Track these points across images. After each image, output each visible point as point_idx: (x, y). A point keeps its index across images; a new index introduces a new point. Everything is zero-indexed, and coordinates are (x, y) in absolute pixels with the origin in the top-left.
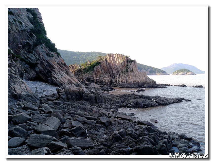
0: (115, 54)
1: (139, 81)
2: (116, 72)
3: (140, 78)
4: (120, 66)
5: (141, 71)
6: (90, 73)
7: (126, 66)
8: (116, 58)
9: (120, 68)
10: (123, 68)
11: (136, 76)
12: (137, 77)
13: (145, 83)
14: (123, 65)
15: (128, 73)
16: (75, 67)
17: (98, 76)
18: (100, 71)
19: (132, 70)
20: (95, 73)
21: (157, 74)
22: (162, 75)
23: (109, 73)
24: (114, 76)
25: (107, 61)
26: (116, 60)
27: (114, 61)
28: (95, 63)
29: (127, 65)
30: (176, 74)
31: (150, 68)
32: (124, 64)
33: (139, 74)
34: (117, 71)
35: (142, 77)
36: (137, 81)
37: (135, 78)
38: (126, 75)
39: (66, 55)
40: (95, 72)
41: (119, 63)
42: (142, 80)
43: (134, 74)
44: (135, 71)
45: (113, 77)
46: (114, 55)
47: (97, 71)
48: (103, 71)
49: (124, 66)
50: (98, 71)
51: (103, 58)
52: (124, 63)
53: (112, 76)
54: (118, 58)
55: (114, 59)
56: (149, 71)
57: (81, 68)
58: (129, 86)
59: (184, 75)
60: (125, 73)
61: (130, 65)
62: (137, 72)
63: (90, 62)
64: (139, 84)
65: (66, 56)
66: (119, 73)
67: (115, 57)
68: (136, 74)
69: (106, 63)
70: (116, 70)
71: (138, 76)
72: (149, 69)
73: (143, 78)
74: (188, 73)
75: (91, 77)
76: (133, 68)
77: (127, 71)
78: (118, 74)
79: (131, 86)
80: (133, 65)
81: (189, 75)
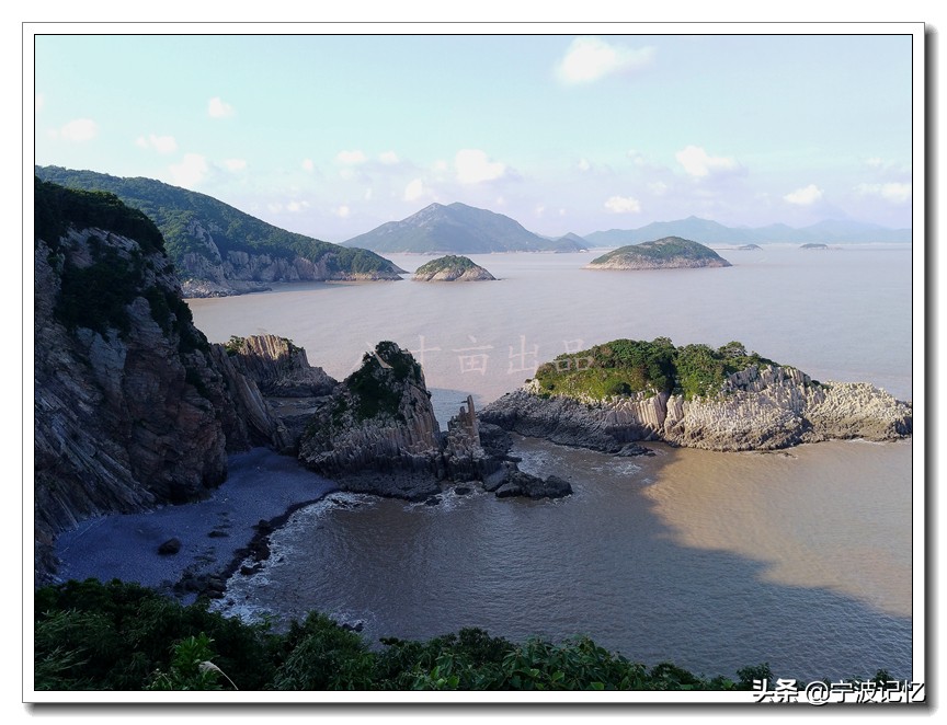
5: (291, 264)
21: (356, 276)
22: (375, 280)
30: (427, 277)
31: (326, 252)
56: (327, 264)
59: (452, 280)
72: (326, 255)
74: (467, 274)
81: (468, 280)
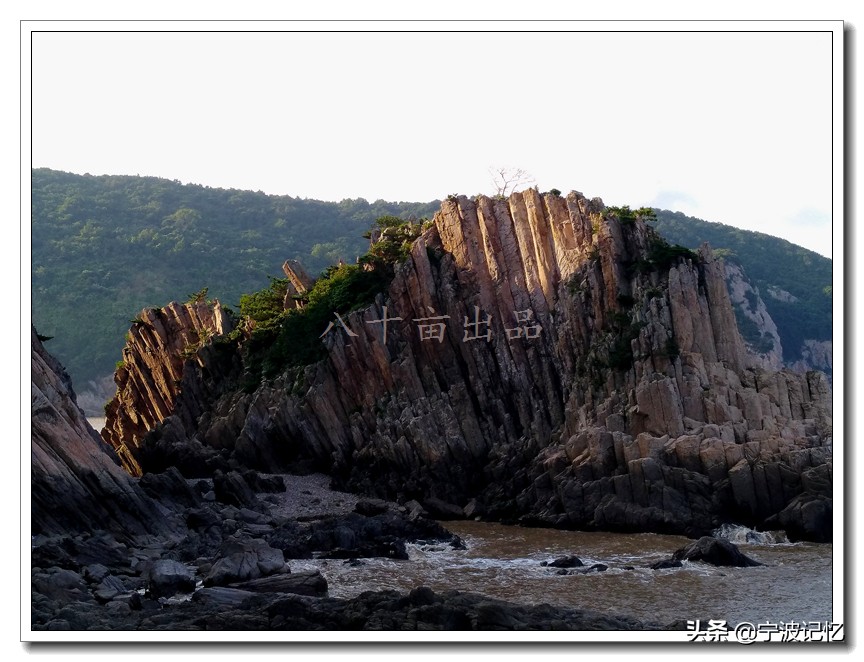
0: (519, 197)
1: (731, 456)
2: (529, 373)
3: (752, 434)
4: (564, 308)
6: (292, 379)
7: (610, 303)
8: (525, 235)
9: (561, 333)
10: (589, 331)
11: (705, 409)
12: (721, 418)
13: (799, 480)
14: (588, 295)
15: (630, 375)
16: (191, 326)
17: (360, 409)
18: (383, 362)
19: (672, 349)
20: (338, 385)
23: (465, 375)
24: (512, 408)
25: (444, 262)
26: (524, 254)
27: (510, 263)
28: (341, 288)
29: (627, 301)
32: (596, 293)
33: (743, 393)
34: (538, 356)
35: (770, 423)
36: (709, 464)
37: (697, 425)
38: (607, 401)
39: (250, 234)
40: (335, 374)
41: (557, 275)
42: (766, 452)
43: (684, 391)
44: (697, 360)
45: (498, 422)
46: (504, 201)
47: (348, 357)
48: (407, 362)
49: (596, 309)
50: (360, 362)
51: (411, 239)
52: (593, 280)
53: (492, 410)
54: (545, 232)
55: (511, 248)
57: (233, 336)
58: (629, 509)
60: (599, 383)
61: (650, 296)
62: (717, 369)
63: (302, 277)
64: (729, 489)
65: (245, 244)
66: (556, 380)
67: (519, 229)
68: (714, 391)
69: (437, 286)
70: (531, 353)
71: (734, 412)
73: (787, 432)
75: (302, 416)
76: (685, 329)
77: (623, 361)
78: (551, 393)
79: (647, 511)
80: (685, 302)
